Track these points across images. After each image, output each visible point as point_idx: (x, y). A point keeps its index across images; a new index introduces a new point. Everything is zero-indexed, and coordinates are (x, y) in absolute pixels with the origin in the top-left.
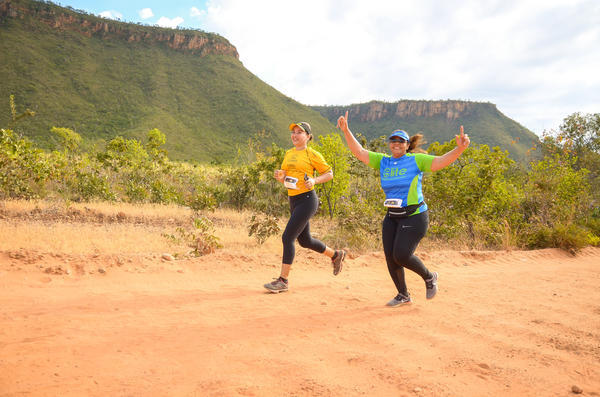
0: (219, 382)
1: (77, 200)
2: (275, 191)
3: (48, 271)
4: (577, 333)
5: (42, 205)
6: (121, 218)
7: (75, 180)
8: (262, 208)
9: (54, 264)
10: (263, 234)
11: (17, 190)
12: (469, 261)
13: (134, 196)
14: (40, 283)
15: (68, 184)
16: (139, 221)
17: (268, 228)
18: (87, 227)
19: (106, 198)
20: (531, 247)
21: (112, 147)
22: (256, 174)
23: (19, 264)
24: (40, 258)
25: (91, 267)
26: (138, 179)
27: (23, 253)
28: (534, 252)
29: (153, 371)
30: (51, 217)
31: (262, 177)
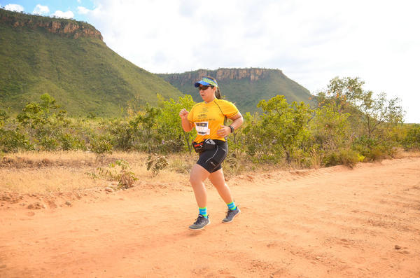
0: (204, 269)
1: (8, 151)
3: (30, 207)
4: (379, 216)
6: (46, 163)
8: (145, 149)
9: (33, 201)
10: (157, 168)
12: (295, 177)
13: (49, 146)
14: (27, 217)
20: (327, 165)
24: (21, 198)
25: (59, 201)
27: (8, 196)
28: (331, 168)
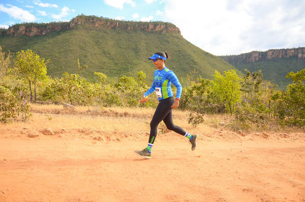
1: (106, 106)
2: (201, 101)
3: (95, 139)
5: (91, 108)
6: (126, 114)
7: (105, 97)
8: (195, 109)
9: (97, 135)
10: (195, 123)
11: (81, 102)
13: (132, 104)
14: (91, 144)
15: (102, 98)
16: (134, 116)
17: (198, 120)
18: (111, 119)
19: (119, 105)
21: (121, 81)
22: (191, 92)
23: (83, 135)
24: (91, 132)
26: (133, 96)
27: (85, 130)
29: (143, 188)
30: (95, 114)
31: (194, 94)
